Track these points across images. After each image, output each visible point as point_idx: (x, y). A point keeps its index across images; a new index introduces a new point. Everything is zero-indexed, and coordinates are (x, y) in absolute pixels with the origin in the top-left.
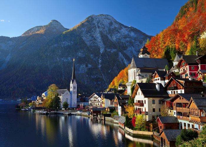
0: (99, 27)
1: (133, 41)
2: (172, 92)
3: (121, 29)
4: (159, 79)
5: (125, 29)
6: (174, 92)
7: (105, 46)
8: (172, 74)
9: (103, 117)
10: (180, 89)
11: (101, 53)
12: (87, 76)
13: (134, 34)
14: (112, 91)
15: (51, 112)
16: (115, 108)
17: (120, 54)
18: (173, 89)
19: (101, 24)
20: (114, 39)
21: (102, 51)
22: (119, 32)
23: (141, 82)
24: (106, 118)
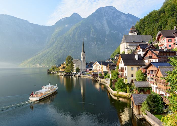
0: (105, 16)
1: (130, 24)
2: (148, 61)
3: (121, 16)
4: (141, 51)
5: (124, 16)
6: (150, 61)
7: (109, 29)
8: (151, 47)
9: (99, 78)
10: (155, 58)
11: (107, 34)
12: (97, 50)
13: (131, 19)
14: (110, 60)
15: (68, 74)
16: (108, 72)
17: (120, 34)
18: (149, 58)
19: (106, 13)
20: (116, 23)
21: (107, 33)
22: (120, 18)
23: (128, 53)
24: (101, 79)
